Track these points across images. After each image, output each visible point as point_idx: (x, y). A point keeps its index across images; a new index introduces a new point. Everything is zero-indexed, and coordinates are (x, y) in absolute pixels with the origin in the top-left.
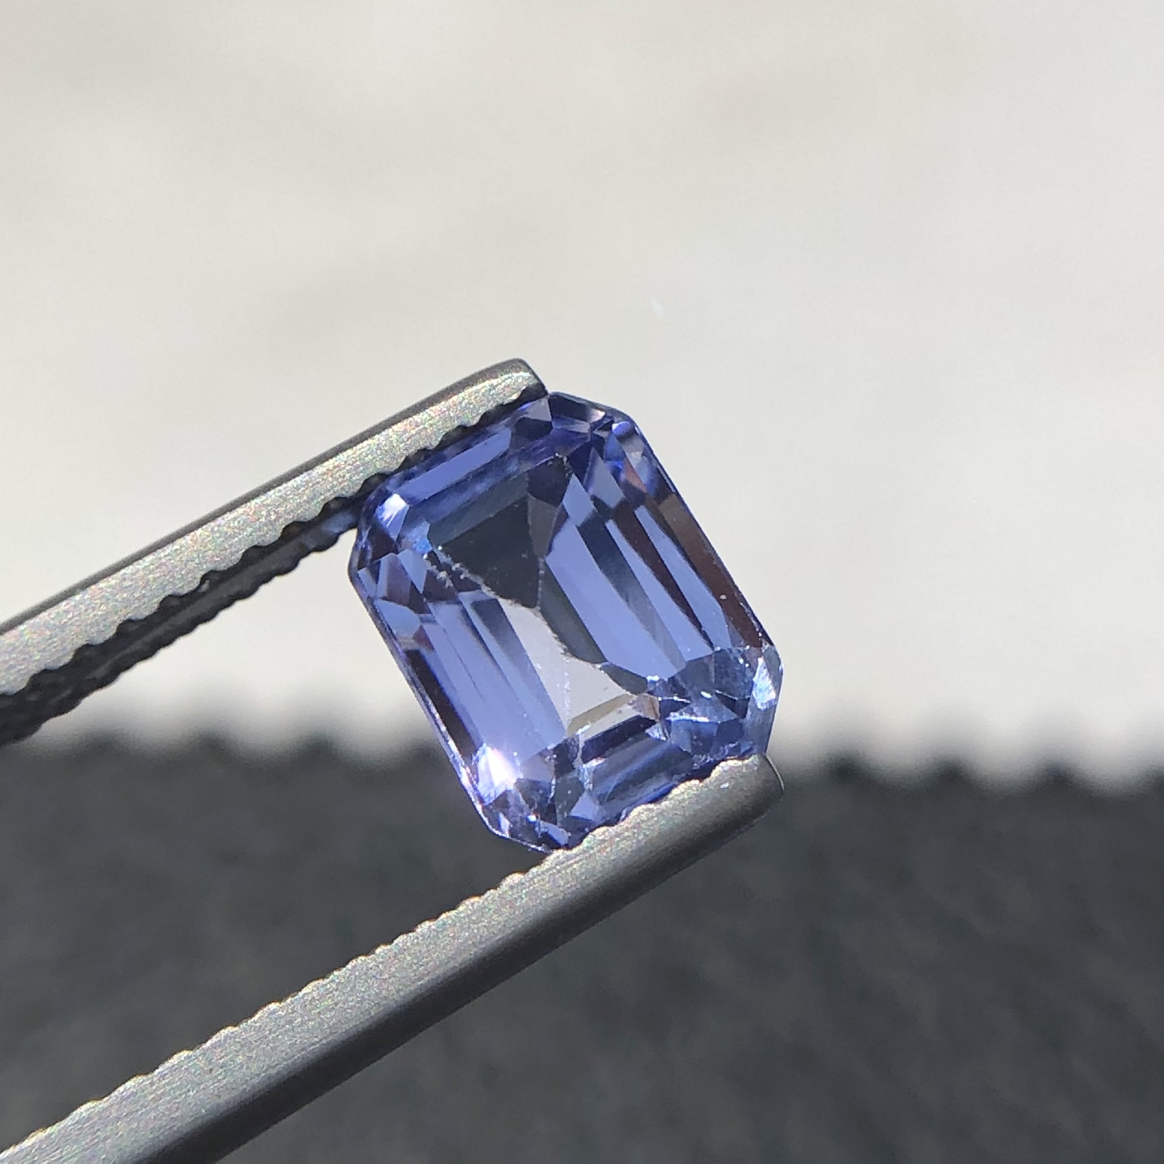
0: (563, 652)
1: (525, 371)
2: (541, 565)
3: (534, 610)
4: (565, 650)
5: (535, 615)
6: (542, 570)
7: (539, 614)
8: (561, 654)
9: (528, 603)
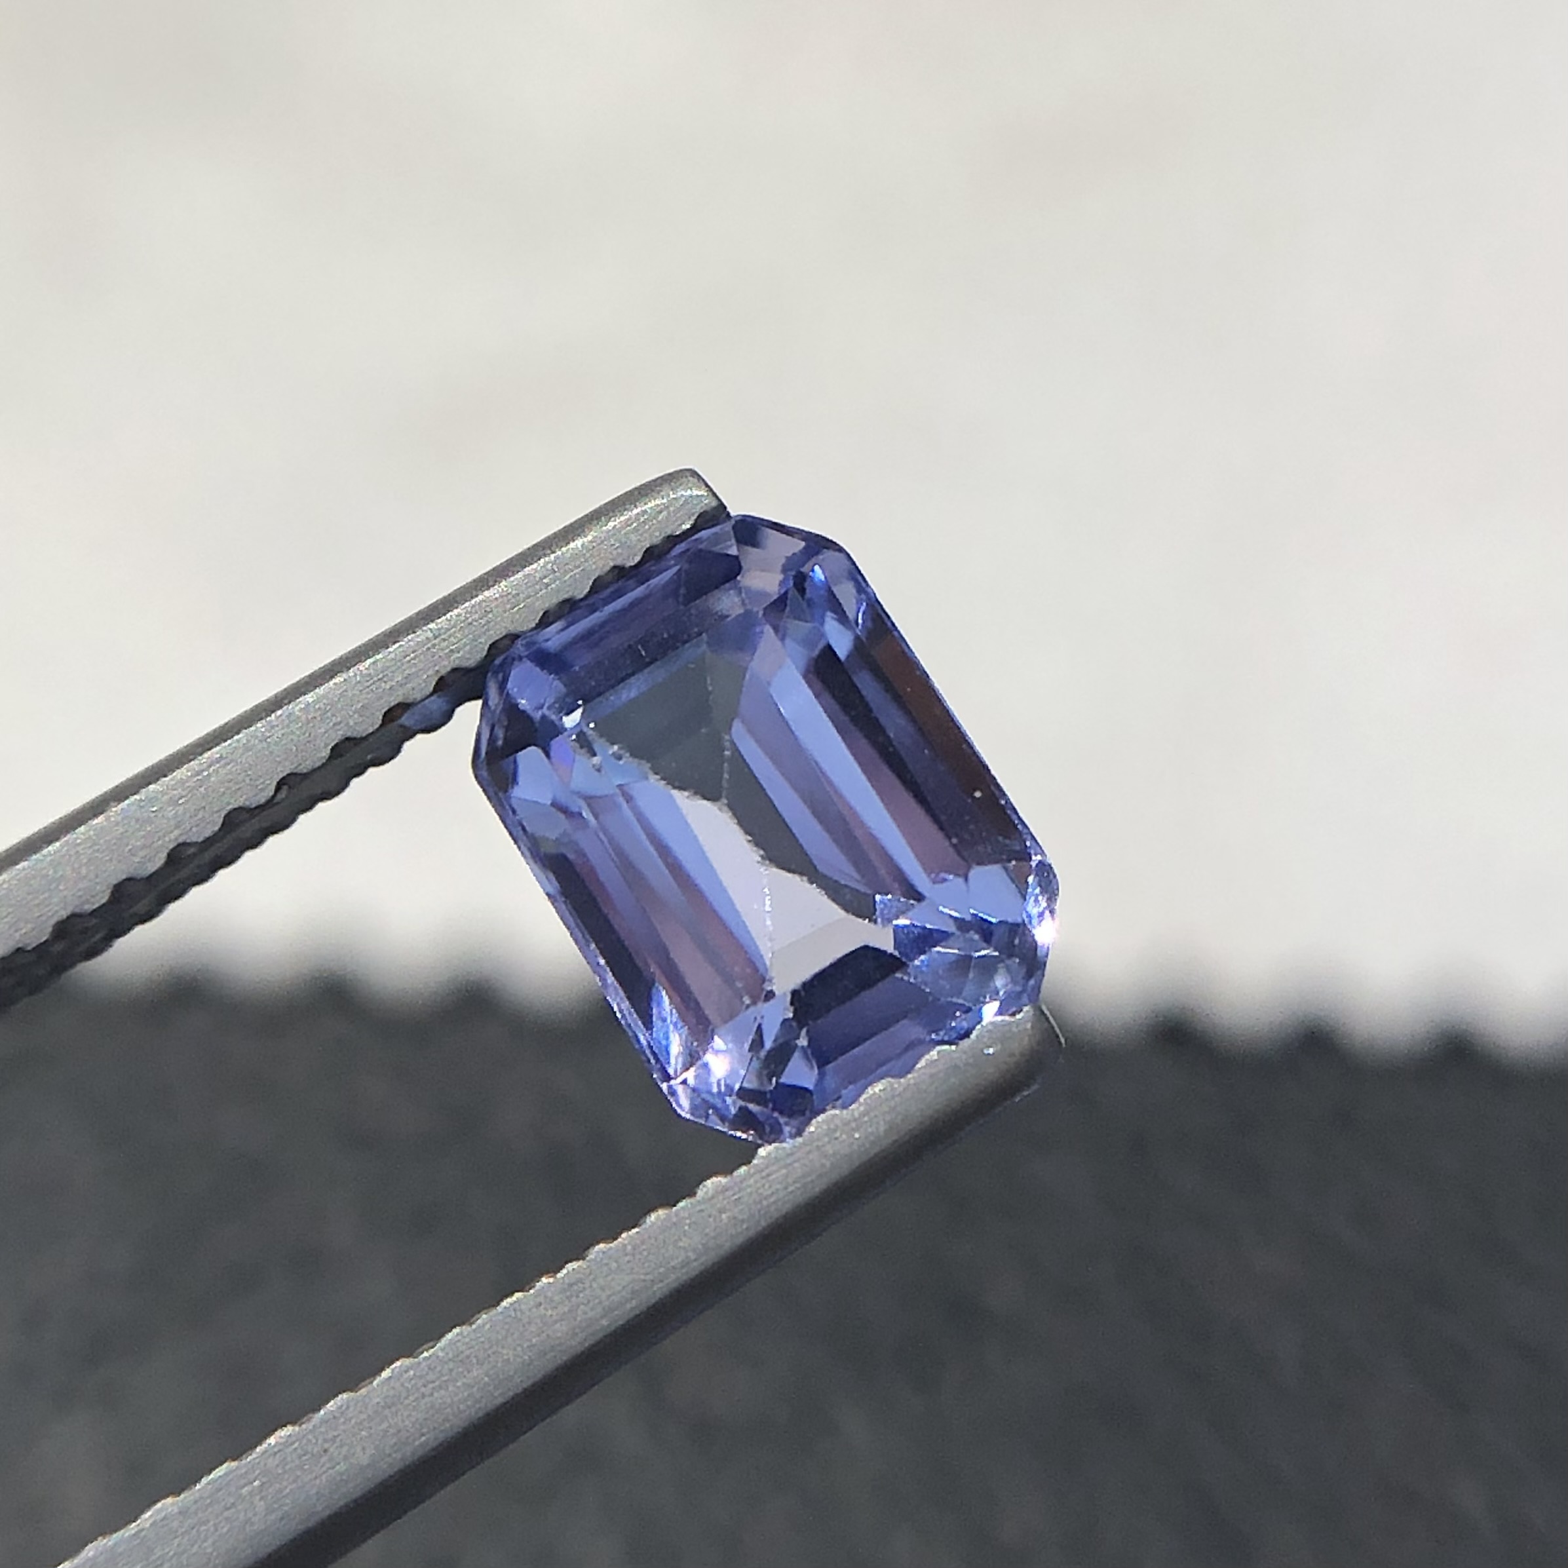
0: (760, 859)
1: (699, 488)
2: (727, 744)
3: (719, 803)
4: (762, 857)
5: (720, 809)
6: (728, 750)
7: (726, 808)
8: (758, 862)
9: (710, 795)
